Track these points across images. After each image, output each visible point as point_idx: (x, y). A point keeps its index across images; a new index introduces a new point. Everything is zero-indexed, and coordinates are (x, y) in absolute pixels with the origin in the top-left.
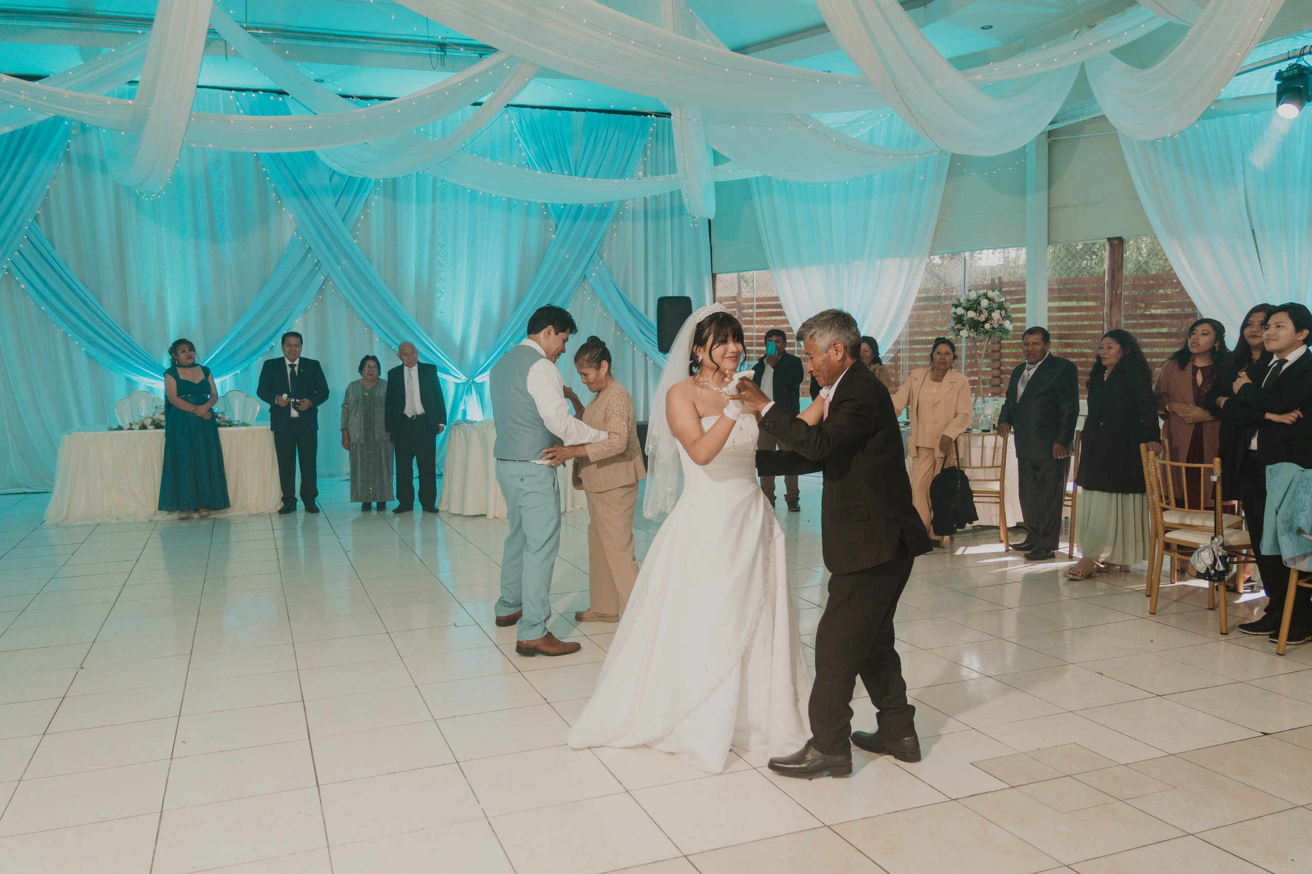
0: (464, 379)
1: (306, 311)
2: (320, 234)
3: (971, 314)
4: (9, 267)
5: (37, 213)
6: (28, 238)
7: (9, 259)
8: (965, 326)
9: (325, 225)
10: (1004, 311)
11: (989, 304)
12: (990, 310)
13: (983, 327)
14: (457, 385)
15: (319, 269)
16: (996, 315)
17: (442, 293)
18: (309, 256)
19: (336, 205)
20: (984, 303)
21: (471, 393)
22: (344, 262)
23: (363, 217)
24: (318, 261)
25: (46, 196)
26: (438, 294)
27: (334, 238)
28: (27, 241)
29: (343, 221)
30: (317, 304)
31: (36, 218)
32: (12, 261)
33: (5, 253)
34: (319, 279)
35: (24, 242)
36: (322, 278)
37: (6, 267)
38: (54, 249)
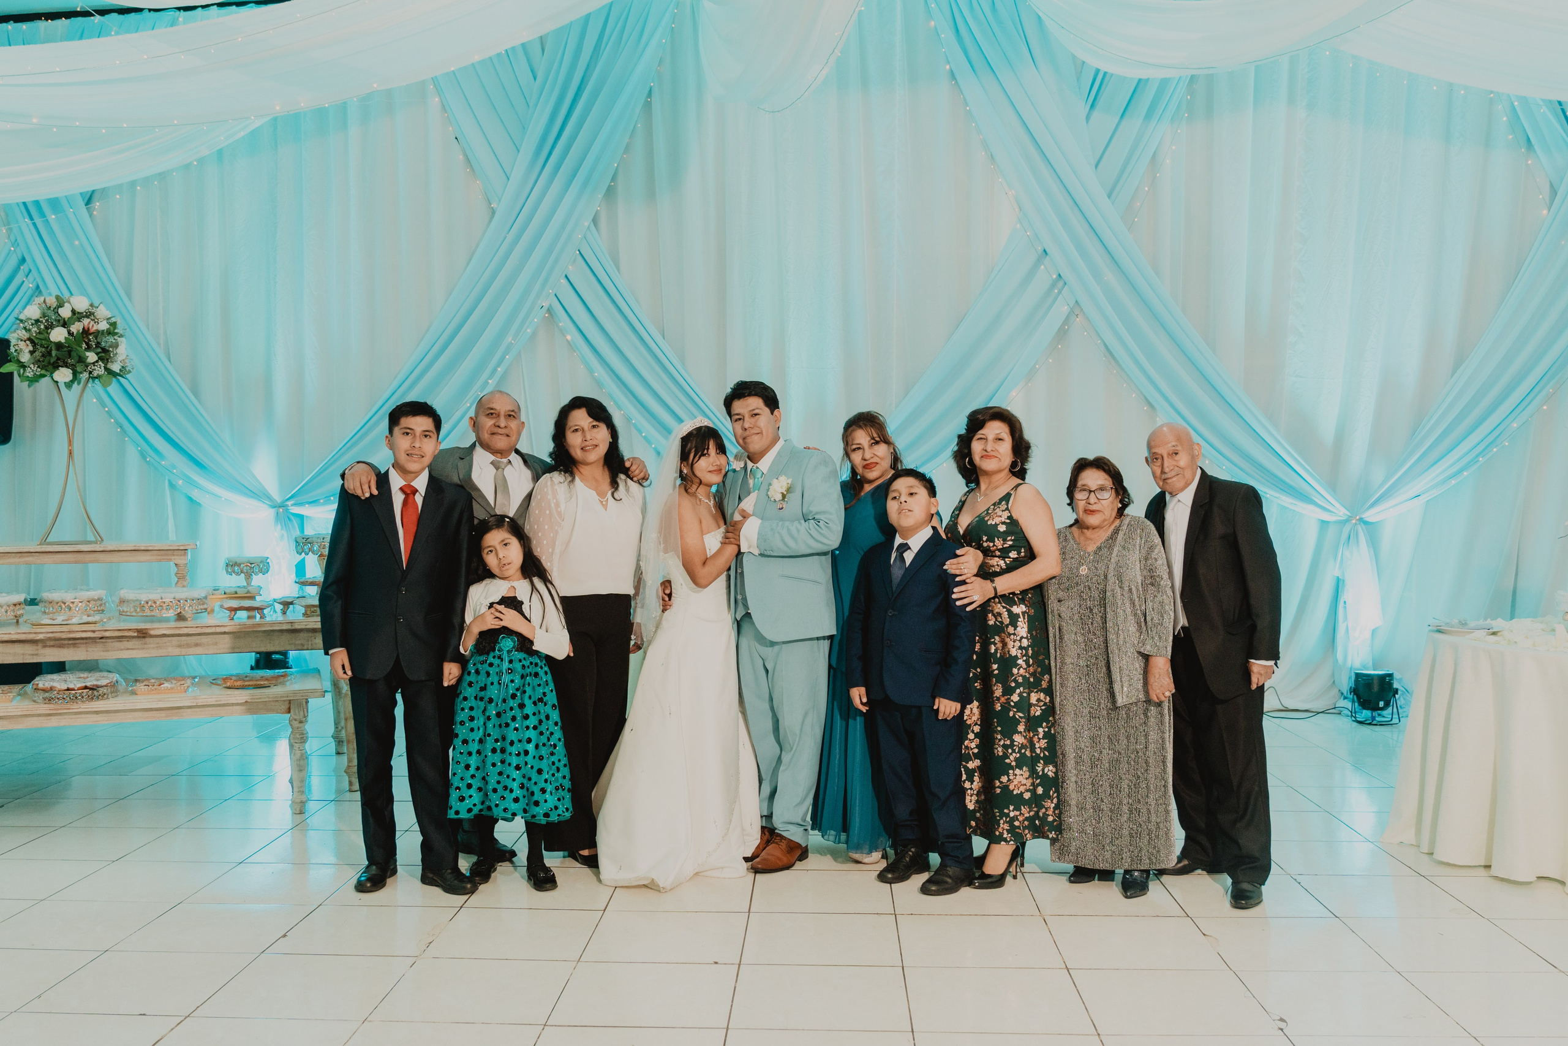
0: (1342, 512)
1: (1031, 375)
2: (1064, 223)
4: (551, 305)
5: (597, 210)
6: (580, 253)
7: (551, 291)
9: (1074, 205)
14: (1324, 524)
15: (1060, 292)
17: (1299, 335)
18: (1042, 267)
19: (1096, 166)
21: (1358, 542)
22: (1110, 276)
23: (1146, 189)
24: (1059, 275)
25: (611, 183)
26: (1291, 339)
27: (1091, 234)
28: (580, 258)
29: (1109, 196)
30: (1051, 361)
31: (595, 221)
32: (555, 295)
33: (546, 280)
34: (1061, 309)
35: (575, 261)
36: (1066, 309)
37: (546, 304)
38: (618, 269)
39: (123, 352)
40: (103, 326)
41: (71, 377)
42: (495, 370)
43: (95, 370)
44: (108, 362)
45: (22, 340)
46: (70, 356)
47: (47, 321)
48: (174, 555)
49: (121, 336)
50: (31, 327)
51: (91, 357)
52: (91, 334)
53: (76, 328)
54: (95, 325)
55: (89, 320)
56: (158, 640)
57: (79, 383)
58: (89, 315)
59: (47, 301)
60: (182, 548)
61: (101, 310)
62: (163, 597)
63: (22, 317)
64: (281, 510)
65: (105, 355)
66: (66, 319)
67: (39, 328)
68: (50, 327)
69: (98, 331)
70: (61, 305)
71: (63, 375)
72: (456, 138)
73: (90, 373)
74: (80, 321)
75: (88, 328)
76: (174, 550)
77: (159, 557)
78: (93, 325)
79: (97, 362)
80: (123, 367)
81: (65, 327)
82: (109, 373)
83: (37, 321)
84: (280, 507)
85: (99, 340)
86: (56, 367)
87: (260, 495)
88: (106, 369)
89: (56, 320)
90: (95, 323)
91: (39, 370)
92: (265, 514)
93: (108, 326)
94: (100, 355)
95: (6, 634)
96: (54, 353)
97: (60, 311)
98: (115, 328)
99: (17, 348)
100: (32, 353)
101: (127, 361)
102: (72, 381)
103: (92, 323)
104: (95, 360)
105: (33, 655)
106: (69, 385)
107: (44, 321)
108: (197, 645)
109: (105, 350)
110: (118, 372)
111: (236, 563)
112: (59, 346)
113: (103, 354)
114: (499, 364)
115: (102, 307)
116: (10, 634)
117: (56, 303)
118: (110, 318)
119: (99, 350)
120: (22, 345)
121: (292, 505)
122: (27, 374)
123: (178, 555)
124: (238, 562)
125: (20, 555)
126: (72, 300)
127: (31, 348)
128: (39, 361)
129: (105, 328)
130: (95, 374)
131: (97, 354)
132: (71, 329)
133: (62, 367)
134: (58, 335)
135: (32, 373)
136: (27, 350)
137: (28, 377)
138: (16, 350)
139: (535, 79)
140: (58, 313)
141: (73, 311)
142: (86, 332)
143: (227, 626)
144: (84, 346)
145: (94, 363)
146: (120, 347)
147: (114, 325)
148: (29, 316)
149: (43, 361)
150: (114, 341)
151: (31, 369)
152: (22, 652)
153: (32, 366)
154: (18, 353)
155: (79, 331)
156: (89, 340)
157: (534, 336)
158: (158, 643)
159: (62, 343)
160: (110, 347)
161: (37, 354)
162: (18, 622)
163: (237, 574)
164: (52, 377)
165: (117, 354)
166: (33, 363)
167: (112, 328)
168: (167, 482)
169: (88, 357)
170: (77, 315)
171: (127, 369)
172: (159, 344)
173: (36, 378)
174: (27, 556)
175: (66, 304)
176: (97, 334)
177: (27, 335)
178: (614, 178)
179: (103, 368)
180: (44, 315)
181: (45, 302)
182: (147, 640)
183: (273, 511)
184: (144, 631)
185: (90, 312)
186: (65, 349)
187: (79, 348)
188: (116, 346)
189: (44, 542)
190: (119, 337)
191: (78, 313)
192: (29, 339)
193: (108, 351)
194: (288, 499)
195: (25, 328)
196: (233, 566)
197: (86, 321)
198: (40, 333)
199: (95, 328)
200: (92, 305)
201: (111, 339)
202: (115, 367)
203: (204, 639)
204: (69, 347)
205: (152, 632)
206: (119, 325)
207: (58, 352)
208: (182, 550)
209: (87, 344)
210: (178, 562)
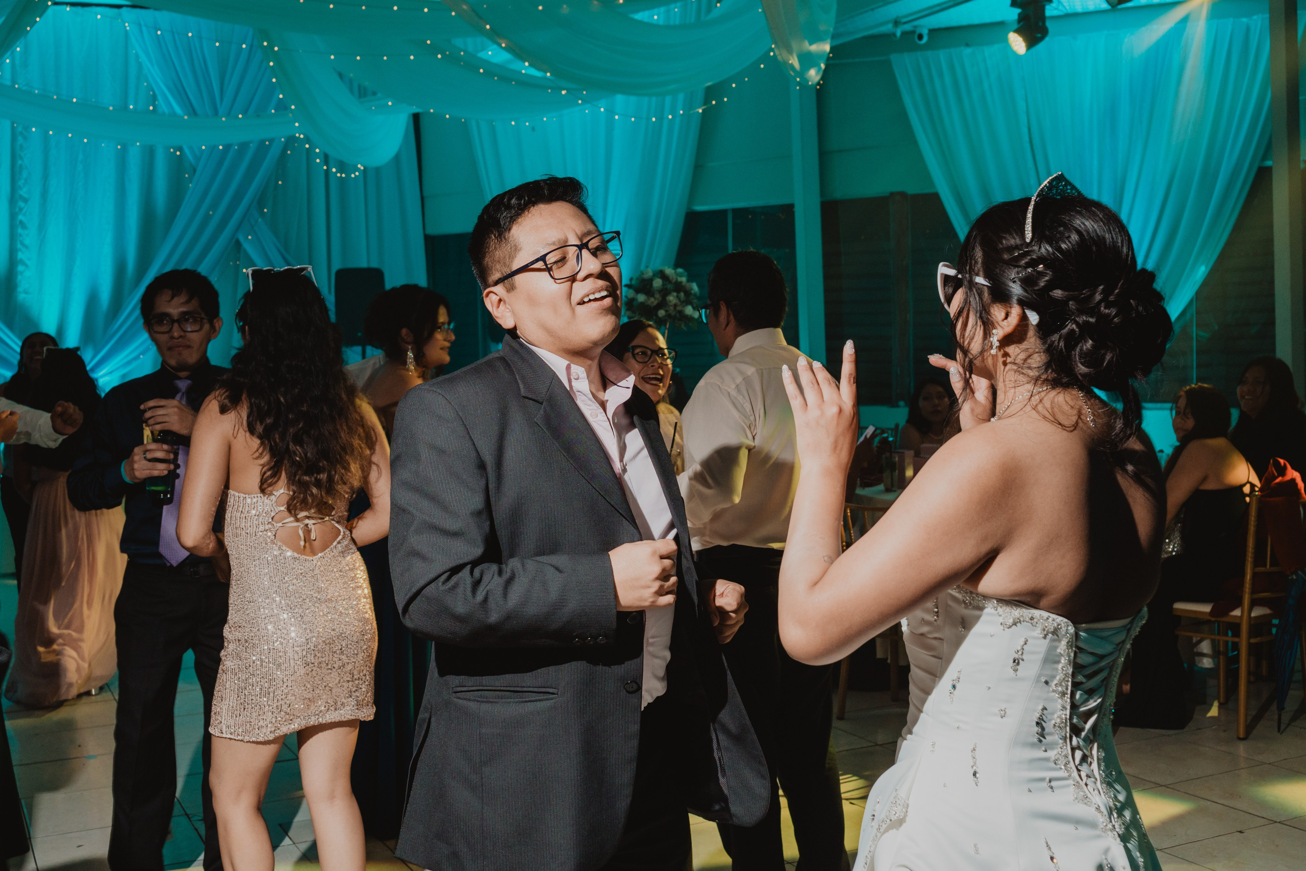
3: (641, 298)
8: (635, 313)
10: (682, 294)
11: (663, 285)
12: (664, 292)
13: (657, 315)
16: (672, 298)
17: (26, 265)
20: (658, 283)
26: (20, 268)
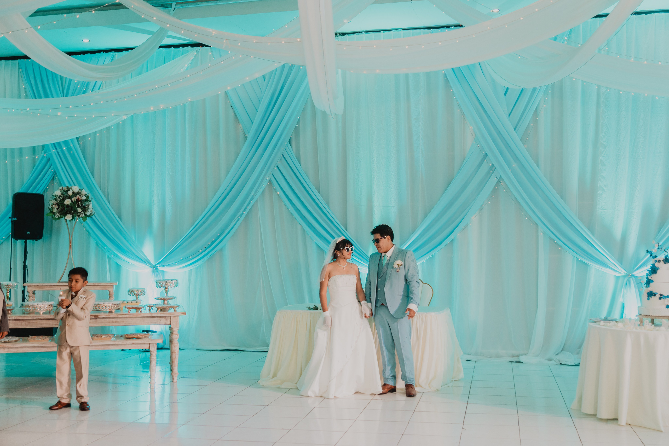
0: (623, 272)
1: (481, 208)
2: (494, 142)
4: (270, 179)
6: (283, 156)
7: (270, 173)
9: (499, 133)
15: (493, 172)
18: (485, 161)
19: (509, 116)
22: (515, 165)
23: (533, 124)
24: (493, 165)
25: (296, 125)
26: (600, 192)
27: (507, 145)
28: (283, 158)
29: (515, 129)
30: (489, 203)
31: (290, 141)
32: (273, 174)
33: (269, 168)
34: (493, 180)
35: (281, 159)
36: (496, 180)
37: (268, 179)
38: (300, 164)
39: (91, 207)
40: (84, 198)
41: (71, 218)
42: (246, 208)
43: (80, 215)
44: (85, 211)
45: (54, 204)
46: (71, 210)
47: (63, 196)
48: (108, 287)
49: (90, 201)
50: (57, 199)
51: (80, 210)
52: (79, 201)
53: (74, 199)
54: (81, 198)
55: (79, 196)
56: (102, 320)
57: (74, 220)
58: (79, 193)
59: (63, 188)
60: (111, 284)
61: (83, 192)
62: (104, 303)
63: (54, 194)
64: (155, 268)
65: (85, 209)
66: (70, 195)
67: (60, 199)
68: (64, 199)
69: (82, 200)
70: (68, 190)
71: (69, 217)
72: (231, 106)
73: (79, 216)
74: (75, 196)
75: (79, 199)
76: (108, 285)
77: (103, 288)
78: (80, 198)
79: (81, 212)
80: (91, 213)
81: (70, 199)
82: (85, 216)
83: (60, 196)
84: (154, 267)
85: (82, 203)
86: (65, 214)
87: (145, 261)
88: (85, 214)
89: (67, 196)
90: (81, 196)
91: (60, 215)
92: (148, 270)
93: (86, 198)
94: (82, 209)
95: (46, 316)
96: (66, 209)
97: (68, 192)
98: (88, 199)
99: (52, 207)
100: (57, 209)
101: (92, 211)
102: (72, 219)
103: (80, 197)
104: (81, 211)
105: (55, 324)
106: (70, 221)
107: (62, 196)
108: (116, 322)
109: (85, 207)
110: (89, 215)
111: (132, 291)
112: (68, 206)
113: (84, 209)
114: (248, 205)
115: (83, 190)
116: (48, 316)
117: (66, 190)
118: (86, 195)
119: (82, 207)
120: (54, 206)
121: (159, 266)
122: (56, 217)
123: (110, 287)
124: (134, 290)
125: (51, 286)
126: (73, 188)
127: (57, 207)
128: (60, 212)
129: (85, 199)
130: (81, 216)
131: (81, 209)
132: (72, 199)
133: (69, 214)
134: (67, 202)
135: (57, 216)
136: (56, 208)
137: (56, 218)
138: (51, 208)
139: (265, 80)
140: (67, 193)
141: (73, 192)
142: (78, 200)
143: (127, 315)
144: (77, 206)
145: (80, 213)
146: (90, 205)
147: (88, 197)
148: (57, 194)
149: (62, 212)
150: (88, 204)
151: (57, 215)
152: (52, 323)
153: (57, 214)
154: (52, 209)
155: (75, 200)
156: (79, 203)
157: (263, 192)
158: (101, 321)
159: (69, 205)
160: (86, 206)
161: (59, 209)
162: (50, 312)
163: (133, 295)
164: (65, 218)
165: (89, 208)
166: (58, 213)
167: (87, 199)
168: (107, 256)
169: (78, 210)
170: (74, 194)
171: (92, 214)
172: (105, 196)
173: (59, 218)
174: (54, 287)
175: (71, 190)
176: (82, 201)
177: (56, 202)
178: (298, 123)
179: (84, 214)
180: (62, 194)
181: (62, 189)
182: (98, 320)
183: (151, 269)
184: (96, 316)
185: (79, 192)
186: (70, 207)
187: (75, 207)
188: (89, 205)
189: (59, 282)
190: (90, 202)
191: (75, 193)
192: (57, 204)
193: (86, 207)
194: (158, 264)
195: (55, 199)
196: (131, 292)
197: (78, 196)
198: (60, 201)
199: (81, 199)
200: (80, 190)
201: (87, 203)
202: (88, 214)
203: (119, 320)
204: (71, 206)
205: (99, 317)
206: (90, 197)
207: (67, 209)
208: (112, 285)
209: (78, 205)
210: (110, 290)
